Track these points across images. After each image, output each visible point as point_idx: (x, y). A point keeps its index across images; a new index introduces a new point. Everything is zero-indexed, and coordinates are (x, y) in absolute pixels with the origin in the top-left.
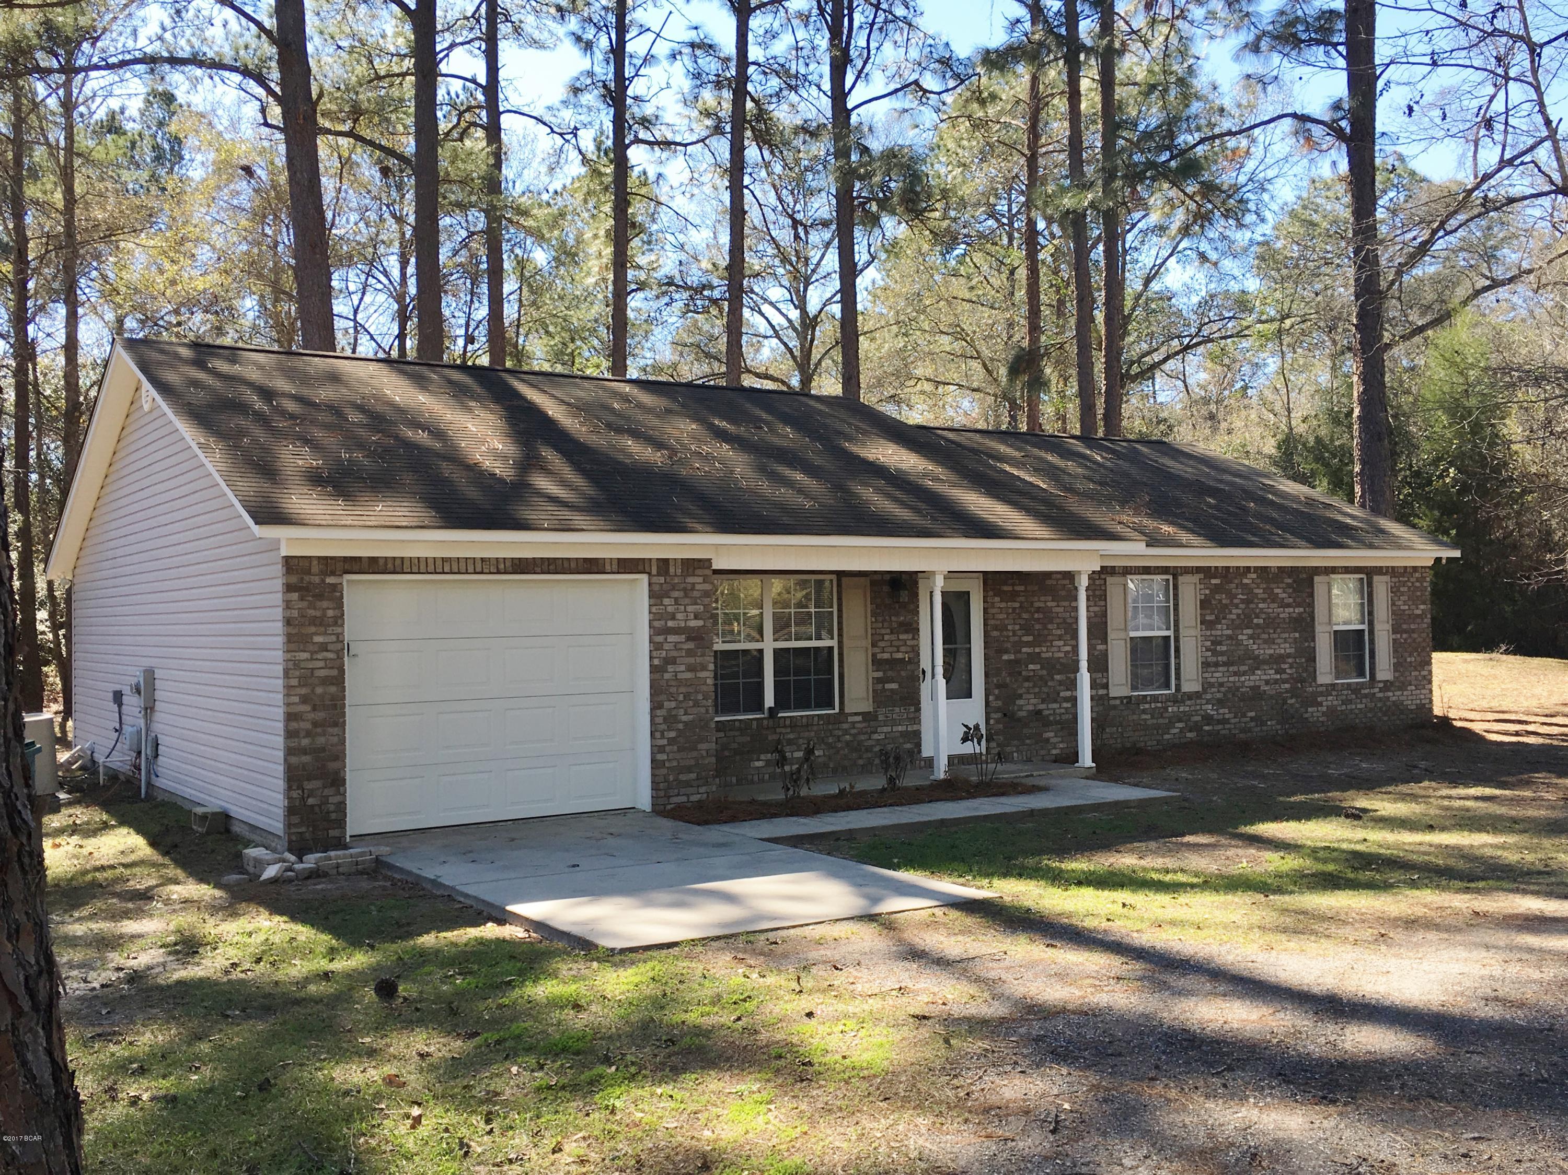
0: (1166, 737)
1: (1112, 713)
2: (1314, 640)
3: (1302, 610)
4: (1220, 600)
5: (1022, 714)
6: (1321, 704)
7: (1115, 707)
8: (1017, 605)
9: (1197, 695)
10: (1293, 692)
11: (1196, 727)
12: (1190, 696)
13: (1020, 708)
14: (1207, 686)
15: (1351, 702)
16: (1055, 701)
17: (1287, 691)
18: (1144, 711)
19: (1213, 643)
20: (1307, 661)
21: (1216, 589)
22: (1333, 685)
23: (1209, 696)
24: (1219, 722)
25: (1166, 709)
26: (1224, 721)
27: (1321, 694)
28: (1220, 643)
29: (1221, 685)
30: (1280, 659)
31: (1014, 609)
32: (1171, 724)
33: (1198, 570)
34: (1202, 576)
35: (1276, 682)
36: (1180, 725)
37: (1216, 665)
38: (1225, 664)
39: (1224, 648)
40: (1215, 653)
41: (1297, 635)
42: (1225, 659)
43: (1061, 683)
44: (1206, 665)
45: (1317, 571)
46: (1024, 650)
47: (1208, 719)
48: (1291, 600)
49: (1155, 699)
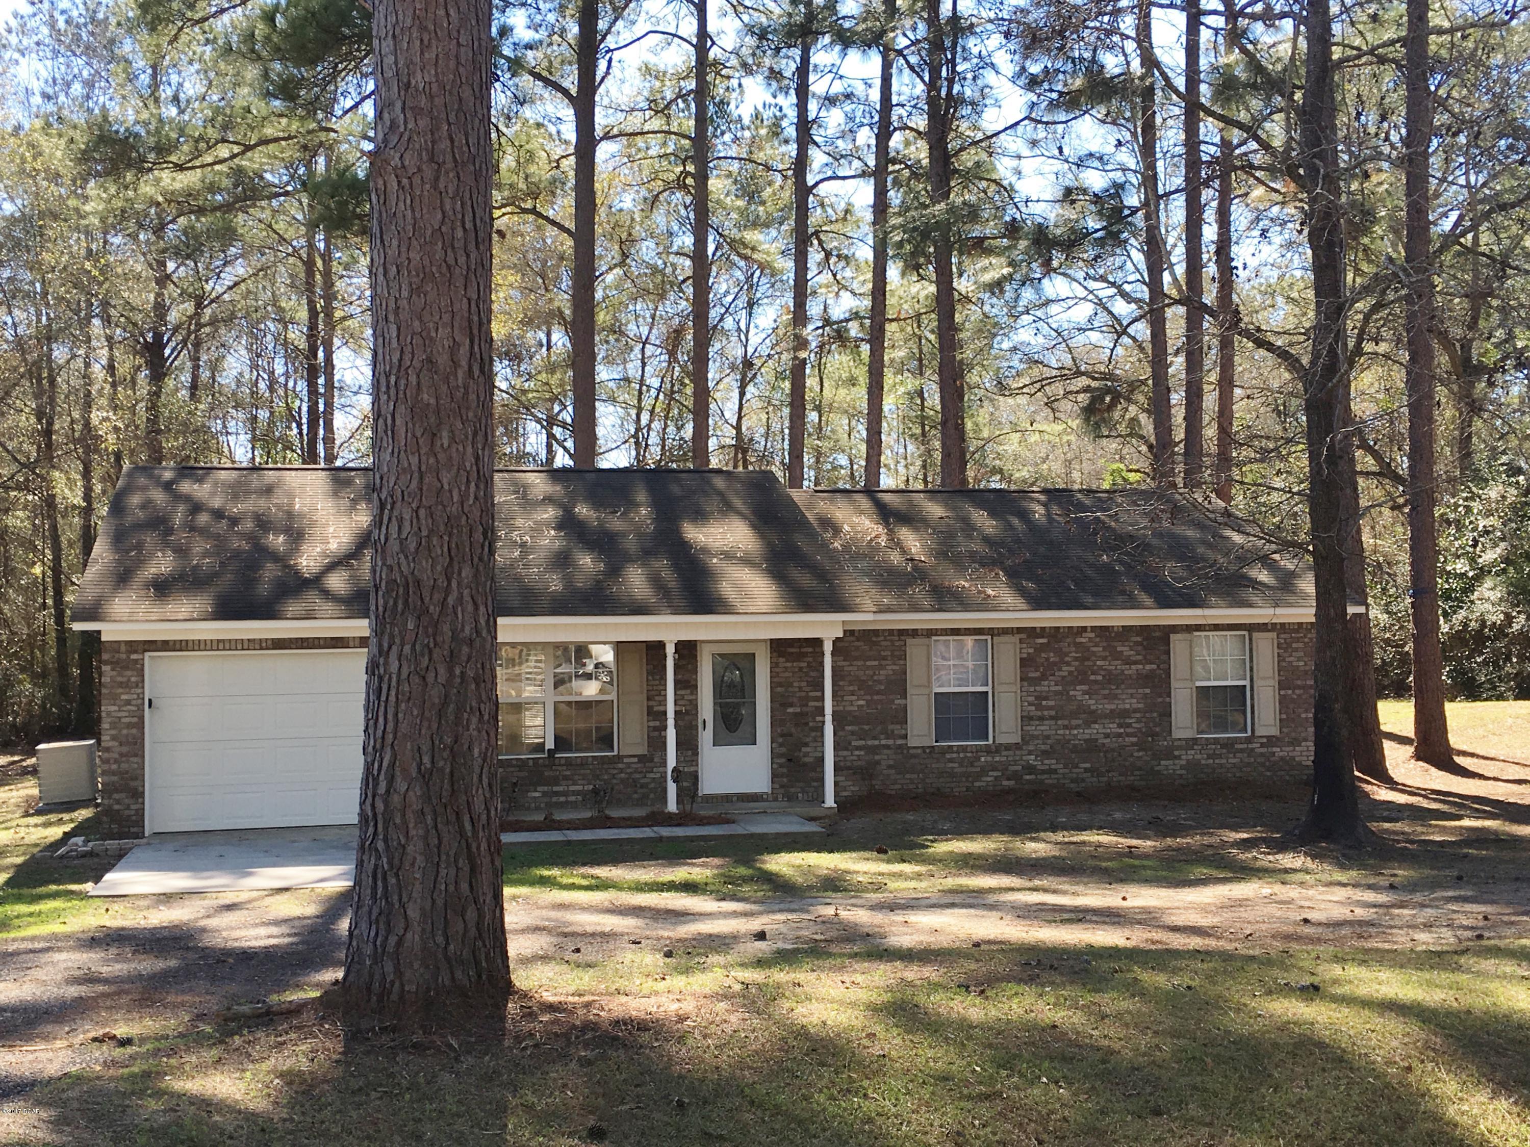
0: (977, 784)
1: (913, 761)
2: (1169, 695)
3: (1154, 667)
4: (1047, 659)
5: (807, 760)
6: (1179, 757)
7: (915, 756)
8: (804, 665)
9: (1017, 746)
10: (1141, 746)
11: (1016, 776)
12: (1008, 747)
13: (806, 755)
14: (1026, 739)
15: (1220, 756)
16: (846, 749)
17: (1133, 744)
18: (951, 760)
19: (1037, 698)
20: (1160, 715)
21: (1041, 648)
22: (1195, 741)
23: (1031, 748)
24: (1043, 772)
25: (978, 759)
26: (1051, 771)
27: (1179, 748)
28: (1046, 698)
29: (1048, 737)
30: (1125, 713)
31: (801, 669)
32: (984, 772)
33: (1020, 630)
34: (1023, 636)
35: (1119, 735)
36: (995, 774)
37: (1041, 718)
38: (1051, 718)
39: (1051, 703)
40: (1039, 707)
41: (1148, 691)
42: (1053, 713)
43: (853, 733)
44: (1026, 719)
45: (1175, 629)
46: (811, 704)
47: (1030, 769)
48: (1140, 658)
49: (964, 749)
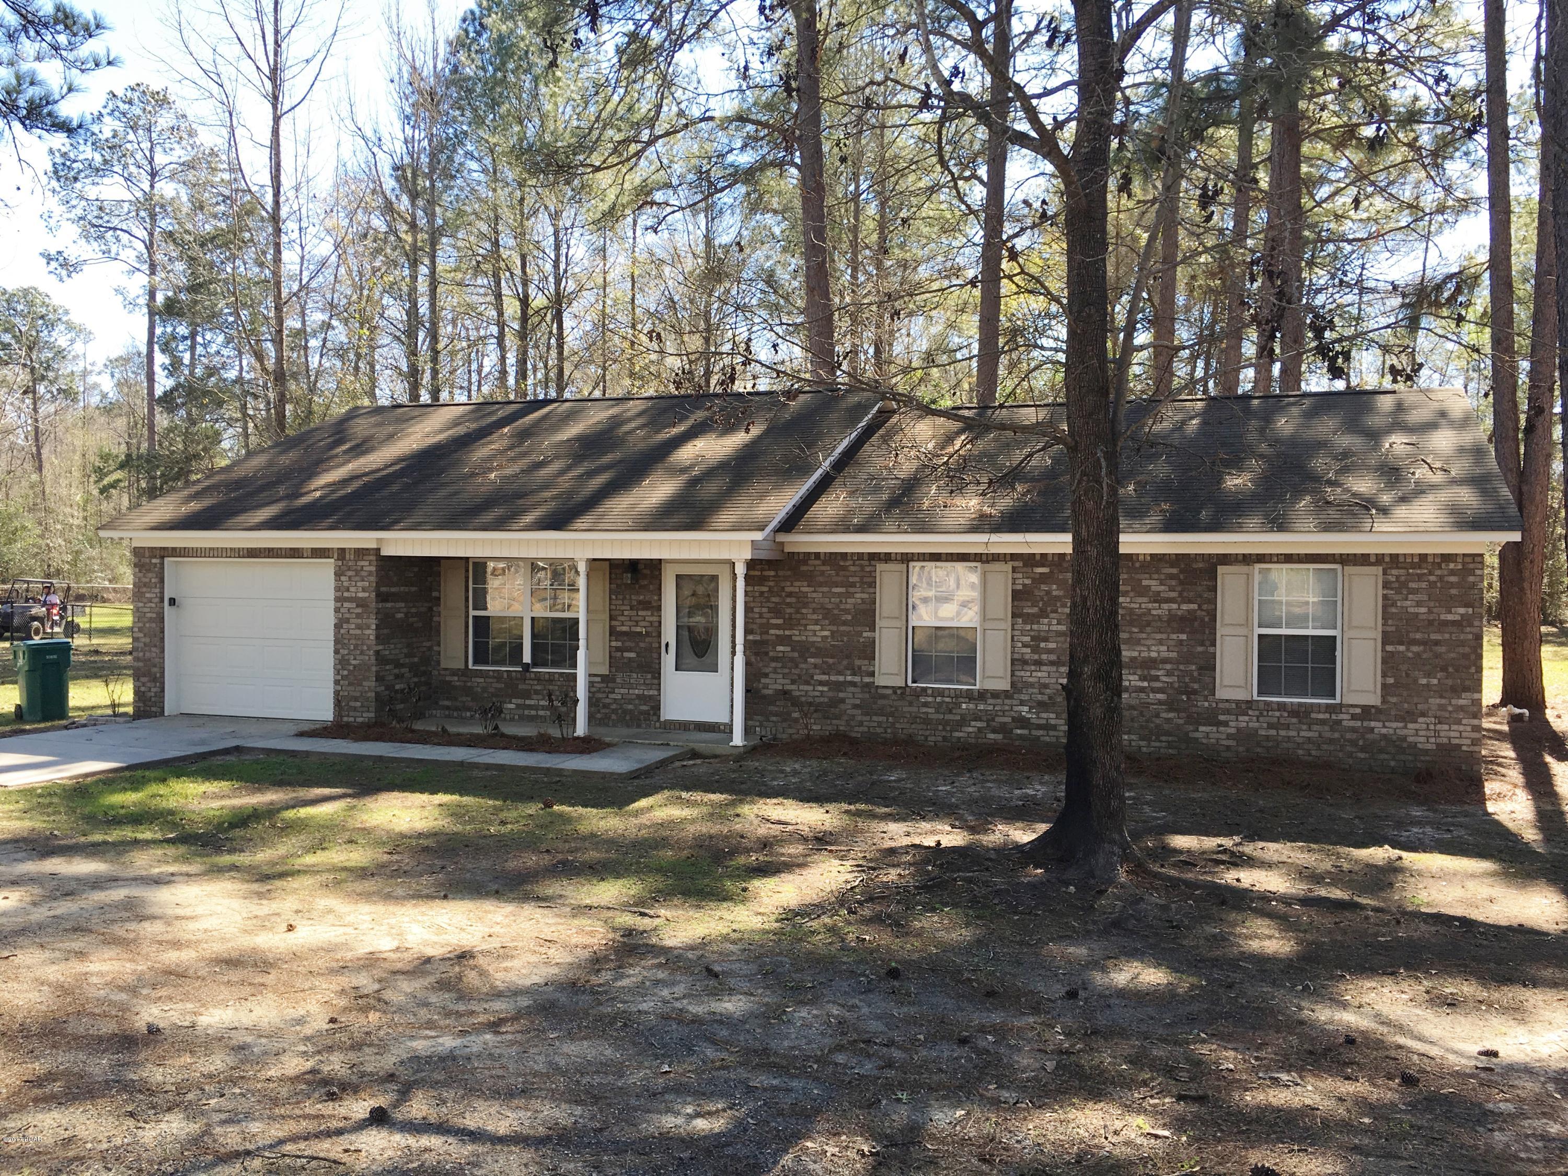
0: (956, 734)
1: (880, 702)
2: (1214, 644)
3: (1195, 606)
4: (1048, 593)
5: (766, 692)
6: (1226, 724)
7: (884, 697)
8: (765, 589)
9: (1006, 694)
10: (1171, 705)
11: (1003, 729)
12: (995, 694)
13: (766, 687)
14: (1017, 686)
15: (1287, 727)
16: (808, 683)
17: (1160, 702)
18: (926, 704)
19: (1033, 638)
20: (1200, 668)
21: (1043, 578)
22: (1250, 703)
23: (1023, 697)
24: (1039, 727)
25: (958, 705)
26: (1047, 727)
27: (1228, 712)
28: (1046, 640)
29: (1046, 686)
30: (1152, 663)
31: (762, 593)
32: (963, 721)
33: (1014, 557)
34: (1016, 564)
35: (1142, 690)
36: (979, 724)
37: (1039, 663)
38: (1052, 663)
39: (1052, 645)
40: (1036, 649)
41: (1184, 637)
42: (1053, 657)
43: (815, 666)
44: (1017, 662)
45: (1225, 559)
46: (772, 632)
47: (1022, 722)
48: (1173, 595)
49: (941, 693)
